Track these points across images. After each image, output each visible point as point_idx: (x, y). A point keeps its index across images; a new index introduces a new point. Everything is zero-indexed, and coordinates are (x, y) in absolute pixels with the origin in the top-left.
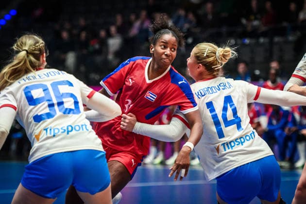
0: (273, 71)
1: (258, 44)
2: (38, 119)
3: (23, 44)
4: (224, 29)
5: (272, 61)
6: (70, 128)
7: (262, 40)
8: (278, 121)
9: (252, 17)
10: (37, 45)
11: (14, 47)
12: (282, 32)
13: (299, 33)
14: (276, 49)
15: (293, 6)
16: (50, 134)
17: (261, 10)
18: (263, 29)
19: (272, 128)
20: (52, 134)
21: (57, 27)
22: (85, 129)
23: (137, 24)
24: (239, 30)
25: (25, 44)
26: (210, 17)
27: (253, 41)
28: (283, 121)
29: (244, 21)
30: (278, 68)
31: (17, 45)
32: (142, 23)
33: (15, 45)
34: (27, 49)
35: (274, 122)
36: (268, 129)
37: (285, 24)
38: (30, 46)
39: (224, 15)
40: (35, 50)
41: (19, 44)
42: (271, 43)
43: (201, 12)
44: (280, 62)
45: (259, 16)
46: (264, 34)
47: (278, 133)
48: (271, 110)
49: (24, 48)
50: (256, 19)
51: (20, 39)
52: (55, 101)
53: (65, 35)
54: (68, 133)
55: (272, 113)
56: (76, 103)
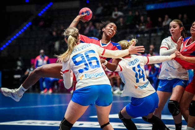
0: (151, 50)
1: (144, 37)
2: (81, 71)
3: (68, 32)
4: (128, 30)
5: (151, 45)
6: (97, 75)
7: (146, 35)
8: (154, 72)
9: (141, 24)
10: (75, 31)
11: (64, 34)
12: (155, 31)
13: (163, 32)
14: (152, 39)
15: (160, 19)
16: (88, 77)
17: (145, 21)
18: (146, 30)
19: (151, 76)
20: (89, 77)
21: (50, 30)
22: (104, 75)
23: (88, 28)
24: (135, 30)
25: (70, 32)
26: (122, 24)
27: (142, 35)
28: (156, 73)
29: (137, 26)
30: (153, 48)
31: (66, 33)
32: (90, 28)
33: (65, 32)
34: (71, 34)
35: (152, 73)
36: (149, 76)
37: (156, 28)
38: (72, 32)
39: (128, 23)
40: (75, 34)
41: (67, 32)
42: (150, 36)
43: (117, 22)
44: (154, 45)
45: (144, 24)
46: (147, 32)
47: (154, 78)
48: (150, 68)
49: (69, 34)
50: (143, 25)
51: (67, 30)
52: (87, 62)
53: (54, 33)
54: (96, 76)
55: (151, 69)
56: (97, 62)
